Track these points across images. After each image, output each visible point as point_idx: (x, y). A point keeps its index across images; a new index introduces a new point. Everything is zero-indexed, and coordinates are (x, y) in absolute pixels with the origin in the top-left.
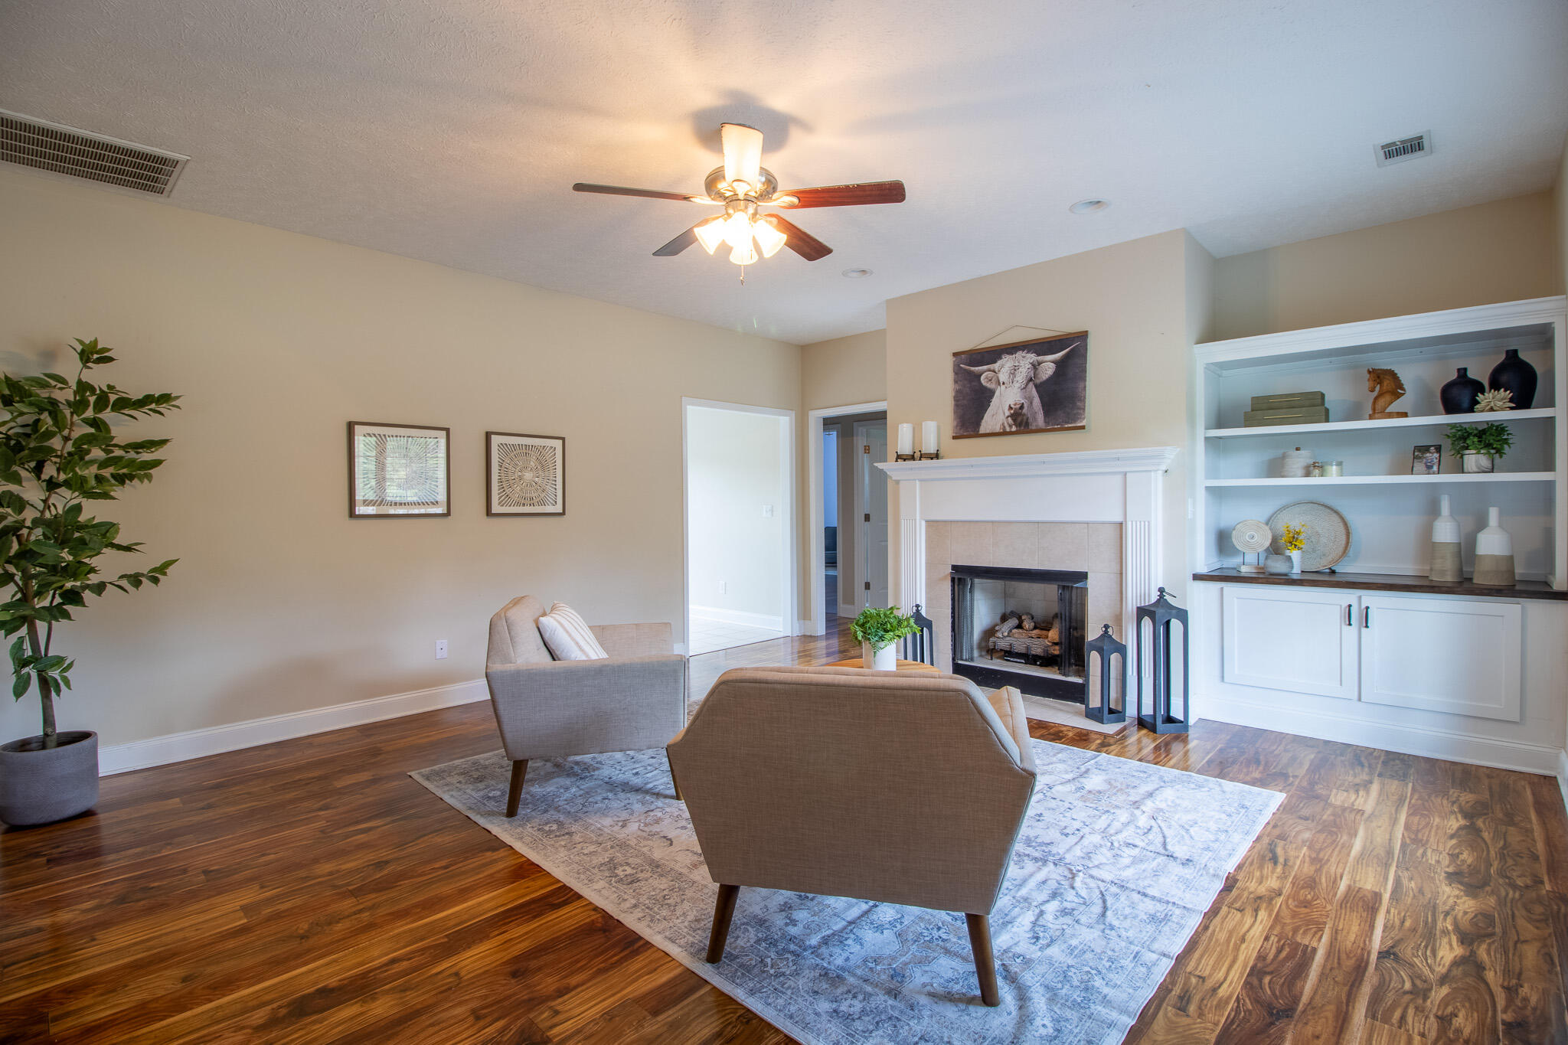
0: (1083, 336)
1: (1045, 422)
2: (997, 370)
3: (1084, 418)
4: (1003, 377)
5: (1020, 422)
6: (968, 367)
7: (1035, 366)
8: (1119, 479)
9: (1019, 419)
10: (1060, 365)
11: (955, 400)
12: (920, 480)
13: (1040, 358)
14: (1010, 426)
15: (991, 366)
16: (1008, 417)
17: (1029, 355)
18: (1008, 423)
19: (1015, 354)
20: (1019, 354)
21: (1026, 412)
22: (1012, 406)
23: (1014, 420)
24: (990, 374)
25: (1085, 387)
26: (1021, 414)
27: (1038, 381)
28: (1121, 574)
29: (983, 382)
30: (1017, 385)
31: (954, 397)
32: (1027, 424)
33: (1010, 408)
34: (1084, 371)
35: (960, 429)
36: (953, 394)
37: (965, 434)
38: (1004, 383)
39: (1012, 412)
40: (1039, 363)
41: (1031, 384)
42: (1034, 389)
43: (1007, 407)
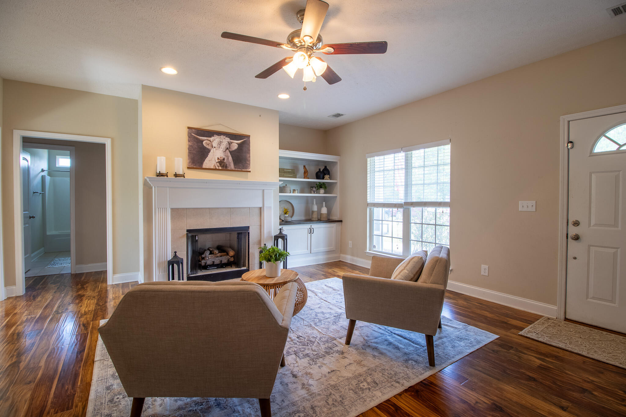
0: (248, 137)
1: (234, 167)
2: (211, 141)
3: (250, 168)
4: (215, 144)
5: (223, 165)
6: (196, 136)
7: (230, 144)
8: (261, 192)
9: (223, 164)
10: (240, 145)
11: (188, 150)
12: (170, 187)
13: (232, 141)
14: (218, 167)
15: (209, 139)
16: (217, 162)
17: (227, 138)
18: (217, 166)
19: (221, 136)
20: (222, 137)
21: (226, 162)
22: (219, 158)
23: (220, 164)
24: (208, 142)
25: (250, 156)
26: (223, 162)
27: (231, 150)
28: (261, 225)
29: (204, 145)
30: (222, 150)
31: (188, 148)
32: (226, 167)
33: (218, 159)
34: (249, 150)
35: (192, 164)
36: (187, 147)
37: (194, 167)
38: (215, 147)
39: (219, 160)
40: (231, 143)
41: (228, 151)
42: (229, 153)
43: (217, 158)
